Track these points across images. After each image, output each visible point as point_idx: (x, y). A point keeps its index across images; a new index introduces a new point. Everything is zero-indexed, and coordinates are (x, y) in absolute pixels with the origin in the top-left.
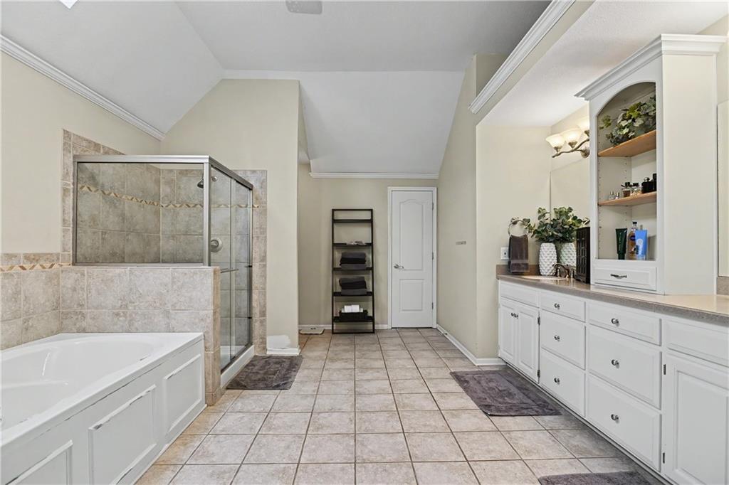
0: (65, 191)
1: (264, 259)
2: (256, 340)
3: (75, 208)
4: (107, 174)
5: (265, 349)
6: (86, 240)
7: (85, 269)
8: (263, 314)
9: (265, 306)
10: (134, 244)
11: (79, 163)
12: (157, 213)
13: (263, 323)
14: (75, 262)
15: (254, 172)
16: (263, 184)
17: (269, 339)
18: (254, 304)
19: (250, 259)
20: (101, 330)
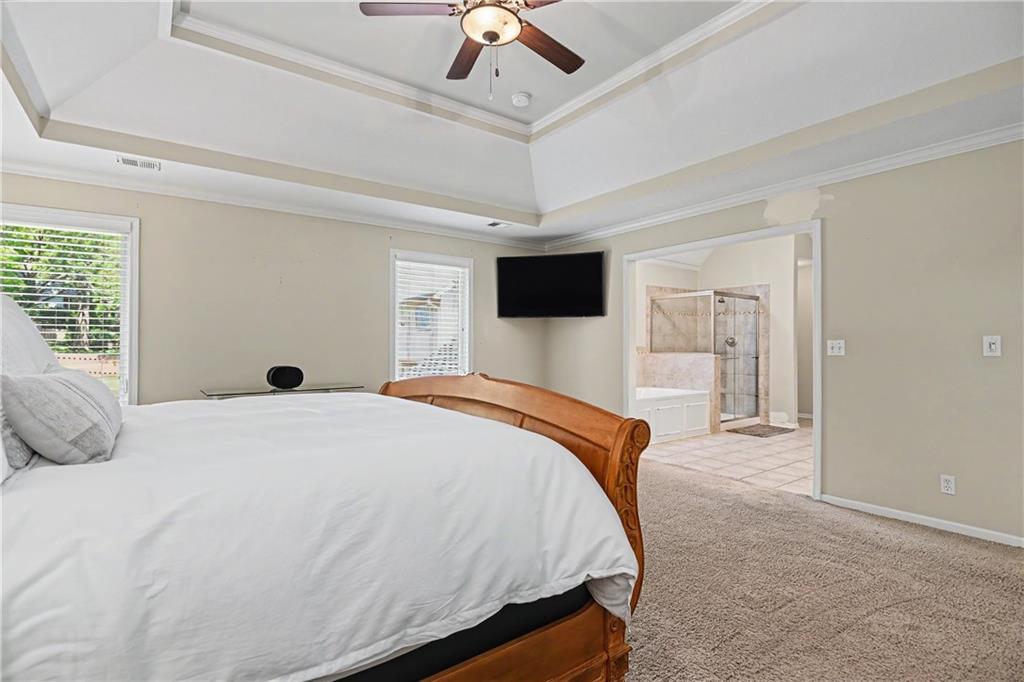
0: (647, 316)
1: (767, 352)
2: (761, 413)
3: (651, 323)
4: (665, 304)
5: (768, 421)
6: (657, 340)
7: (656, 355)
8: (767, 394)
9: (768, 388)
10: (681, 342)
11: (653, 301)
12: (696, 320)
13: (767, 400)
14: (651, 351)
15: (760, 286)
16: (767, 295)
17: (771, 414)
18: (760, 386)
19: (757, 352)
20: (661, 387)
